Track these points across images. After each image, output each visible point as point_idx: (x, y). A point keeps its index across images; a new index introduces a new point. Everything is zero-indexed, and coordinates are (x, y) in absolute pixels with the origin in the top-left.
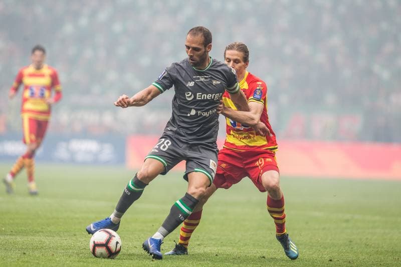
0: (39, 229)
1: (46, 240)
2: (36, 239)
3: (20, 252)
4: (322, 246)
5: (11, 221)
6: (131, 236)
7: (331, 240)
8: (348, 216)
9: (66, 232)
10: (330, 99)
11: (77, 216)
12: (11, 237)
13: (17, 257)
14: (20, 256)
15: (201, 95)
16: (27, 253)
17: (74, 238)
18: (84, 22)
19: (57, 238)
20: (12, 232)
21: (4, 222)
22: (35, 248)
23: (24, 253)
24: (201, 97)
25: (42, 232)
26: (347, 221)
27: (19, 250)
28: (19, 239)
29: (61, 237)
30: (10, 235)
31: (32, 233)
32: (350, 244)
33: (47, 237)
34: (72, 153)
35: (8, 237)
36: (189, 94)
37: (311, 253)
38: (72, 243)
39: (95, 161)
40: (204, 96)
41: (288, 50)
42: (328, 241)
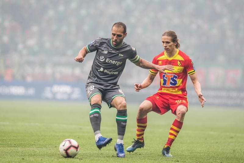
0: (33, 143)
1: (37, 150)
2: (31, 149)
3: (20, 158)
4: (216, 154)
5: (15, 138)
6: (92, 148)
7: (221, 150)
8: (233, 135)
9: (50, 145)
10: (221, 58)
11: (57, 135)
12: (15, 148)
13: (19, 161)
14: (20, 160)
15: (109, 60)
16: (25, 158)
17: (55, 149)
18: (62, 8)
19: (44, 149)
20: (15, 145)
21: (10, 139)
22: (30, 155)
23: (23, 159)
24: (109, 61)
25: (35, 145)
26: (232, 138)
27: (20, 157)
28: (20, 149)
29: (47, 148)
30: (14, 147)
31: (28, 146)
32: (234, 153)
33: (38, 148)
34: (54, 94)
35: (13, 148)
36: (102, 57)
37: (208, 158)
38: (54, 152)
39: (69, 99)
40: (111, 61)
41: (194, 27)
42: (220, 151)
